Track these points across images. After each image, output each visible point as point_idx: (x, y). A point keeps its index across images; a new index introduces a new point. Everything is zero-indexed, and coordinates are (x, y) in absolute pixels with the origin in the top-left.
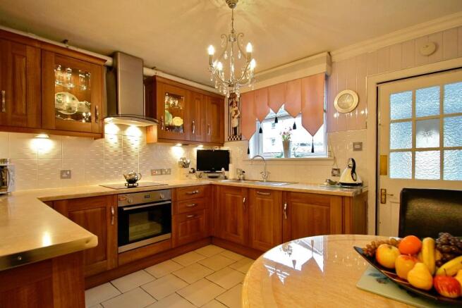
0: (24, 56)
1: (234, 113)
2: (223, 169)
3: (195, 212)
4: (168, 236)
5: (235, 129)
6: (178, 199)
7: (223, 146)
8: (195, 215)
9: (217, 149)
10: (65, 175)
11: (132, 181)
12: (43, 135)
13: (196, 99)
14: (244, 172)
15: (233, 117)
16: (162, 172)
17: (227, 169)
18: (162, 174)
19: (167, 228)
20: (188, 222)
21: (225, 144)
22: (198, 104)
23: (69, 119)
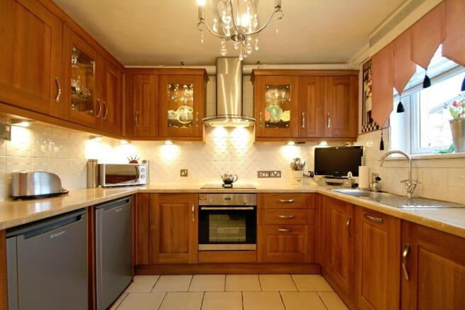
0: (149, 84)
1: (369, 90)
2: (350, 174)
3: (290, 226)
4: (253, 247)
5: (370, 113)
6: (266, 207)
7: (356, 141)
8: (291, 230)
9: (349, 146)
10: (183, 174)
11: (228, 182)
12: (168, 142)
13: (309, 84)
14: (378, 179)
15: (368, 97)
16: (269, 174)
17: (356, 174)
18: (270, 176)
19: (251, 238)
20: (281, 237)
21: (360, 137)
22: (311, 91)
23: (184, 127)
